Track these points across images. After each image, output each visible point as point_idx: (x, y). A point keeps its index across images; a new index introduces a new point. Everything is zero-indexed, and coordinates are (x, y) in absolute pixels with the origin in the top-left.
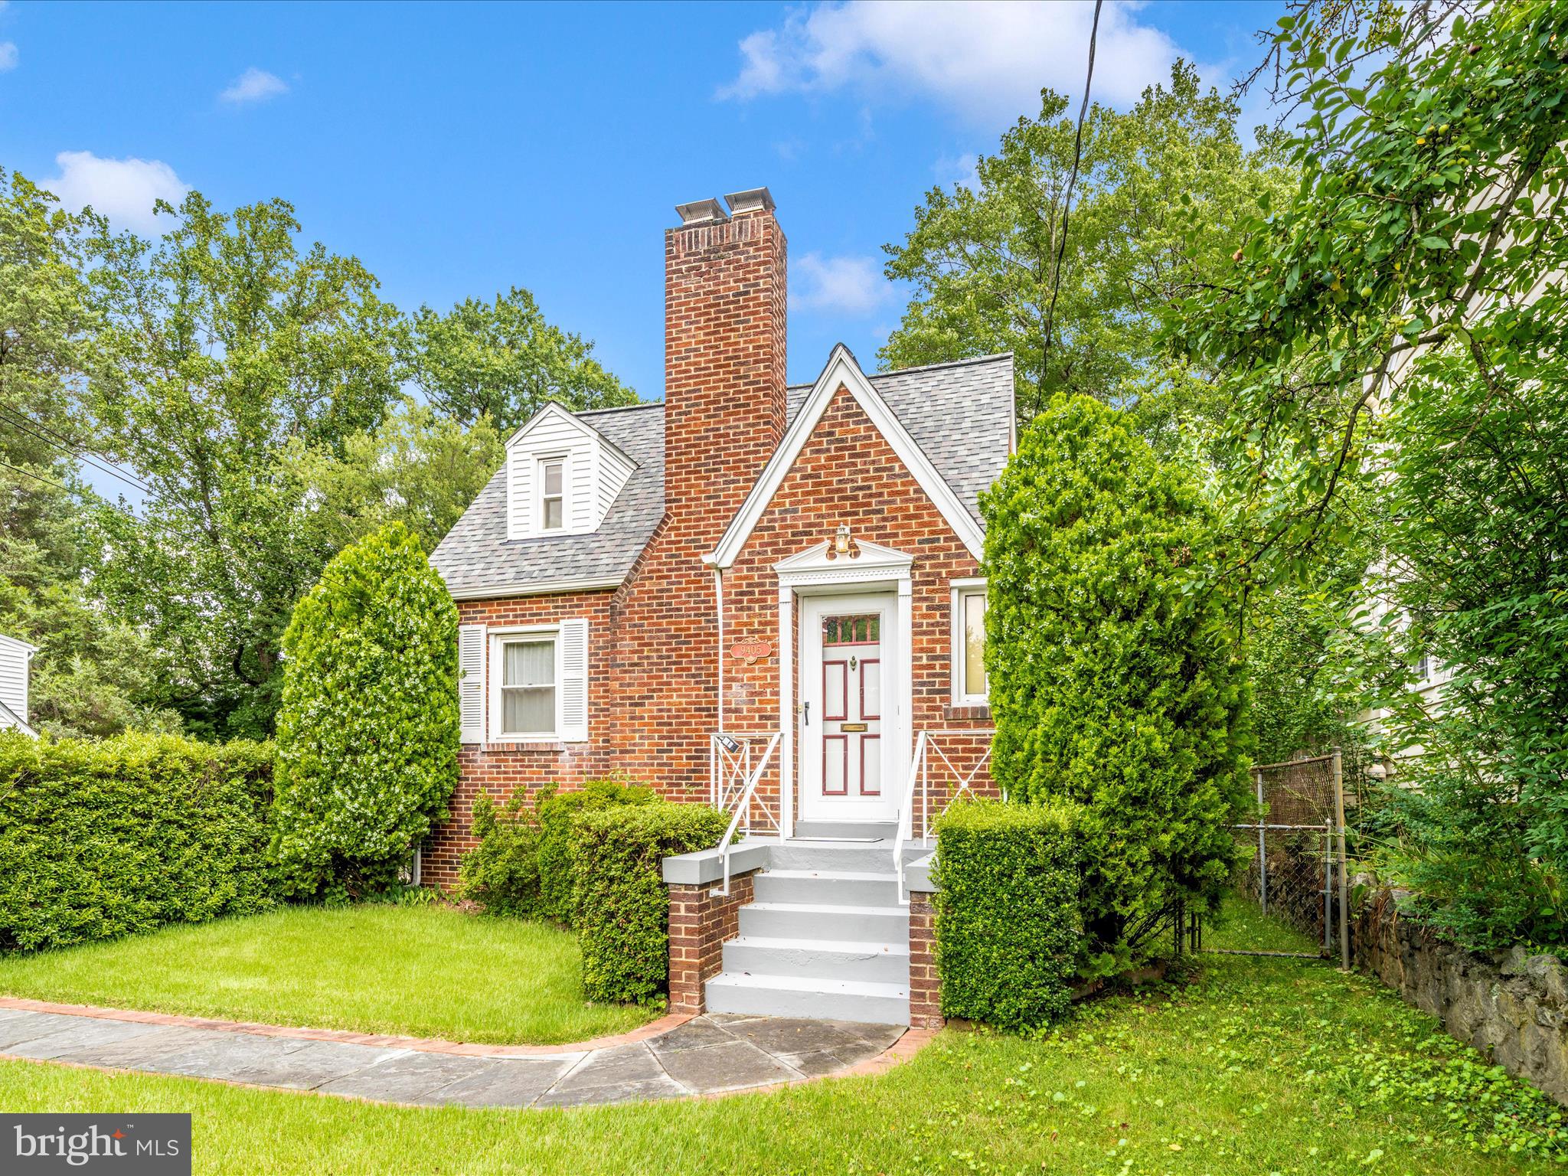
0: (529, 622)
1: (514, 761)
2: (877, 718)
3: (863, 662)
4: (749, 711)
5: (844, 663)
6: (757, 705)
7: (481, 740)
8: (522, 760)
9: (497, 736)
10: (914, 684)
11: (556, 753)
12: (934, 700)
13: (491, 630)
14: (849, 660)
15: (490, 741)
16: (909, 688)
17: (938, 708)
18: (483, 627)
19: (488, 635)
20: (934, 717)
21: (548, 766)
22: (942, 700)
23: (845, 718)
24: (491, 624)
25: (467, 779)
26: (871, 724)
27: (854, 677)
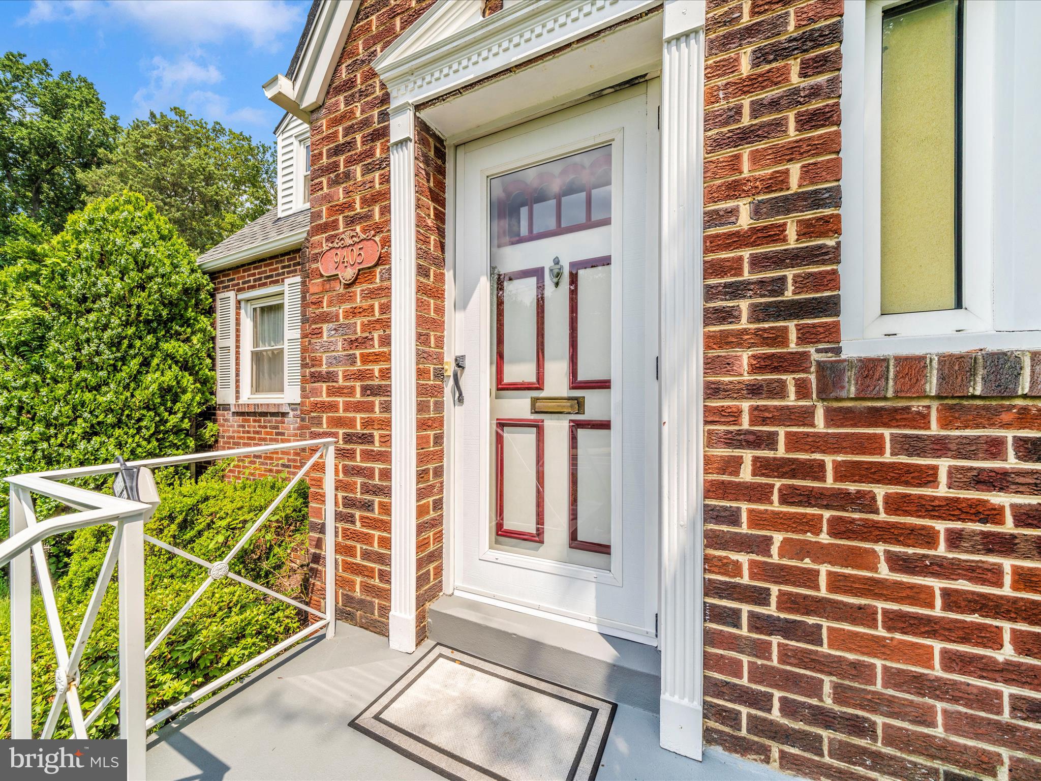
0: (264, 285)
1: (255, 421)
2: (604, 385)
3: (576, 267)
4: (346, 378)
5: (538, 273)
6: (359, 365)
7: (231, 400)
8: (259, 421)
9: (247, 396)
10: (710, 293)
11: (284, 415)
12: (780, 338)
13: (241, 296)
14: (548, 264)
15: (240, 402)
16: (696, 304)
17: (796, 362)
18: (232, 294)
19: (239, 302)
20: (779, 391)
21: (277, 428)
22: (806, 336)
23: (539, 385)
24: (239, 290)
25: (223, 437)
26: (591, 398)
27: (557, 298)
